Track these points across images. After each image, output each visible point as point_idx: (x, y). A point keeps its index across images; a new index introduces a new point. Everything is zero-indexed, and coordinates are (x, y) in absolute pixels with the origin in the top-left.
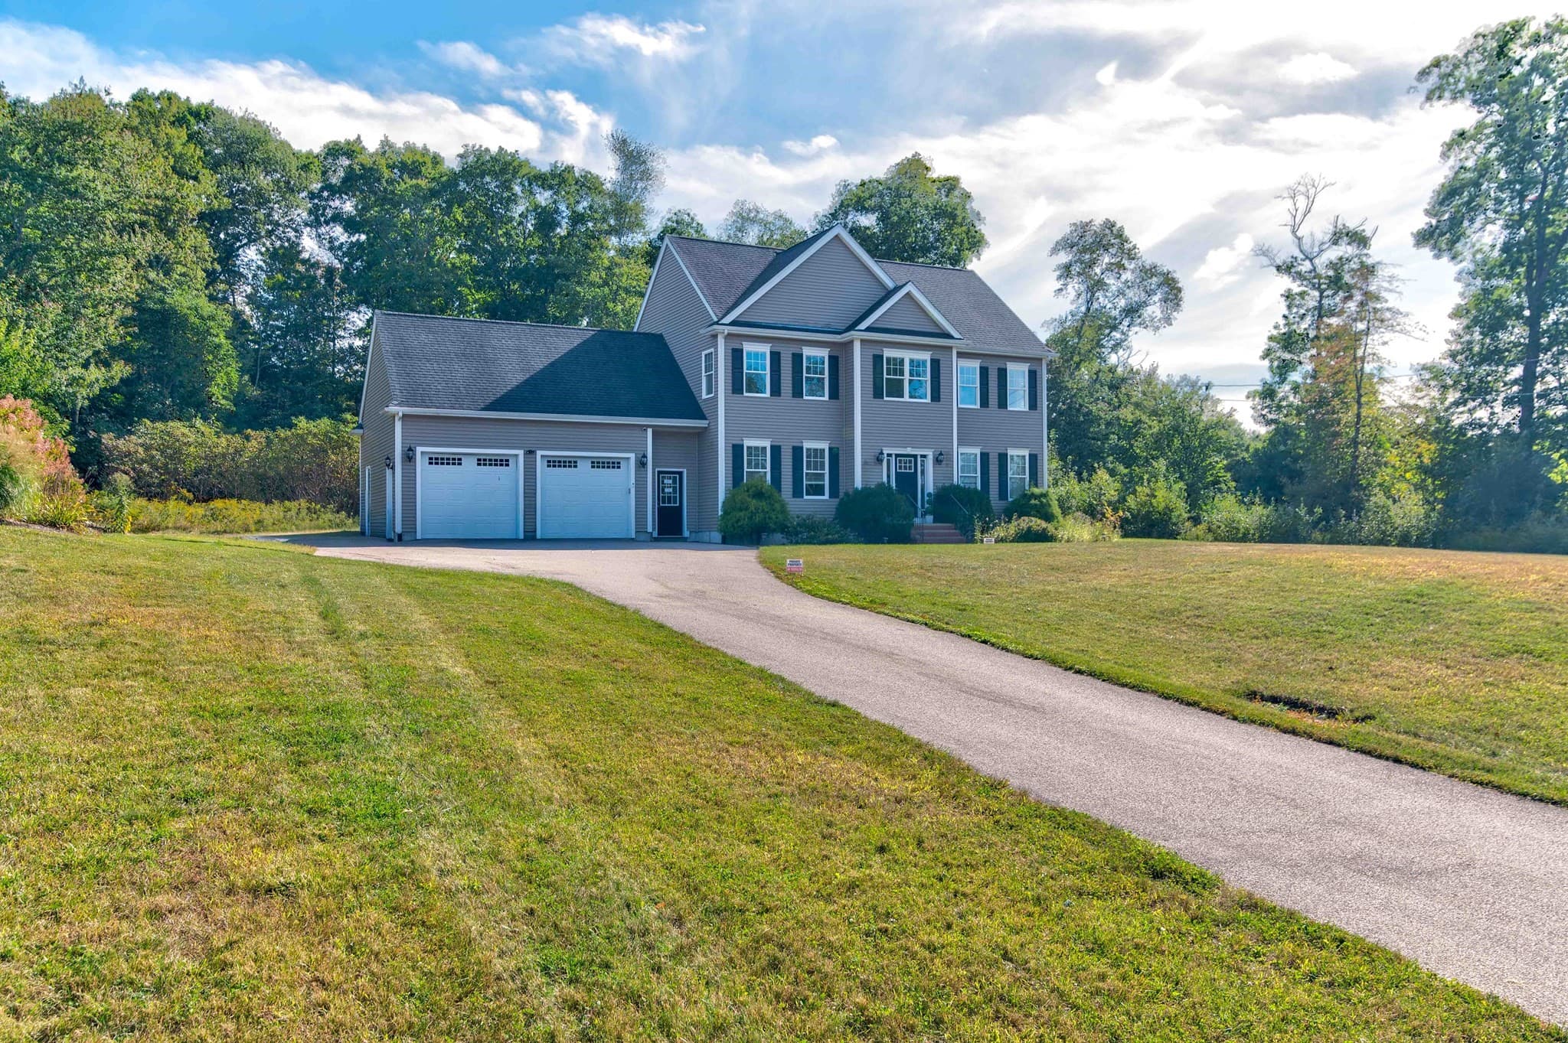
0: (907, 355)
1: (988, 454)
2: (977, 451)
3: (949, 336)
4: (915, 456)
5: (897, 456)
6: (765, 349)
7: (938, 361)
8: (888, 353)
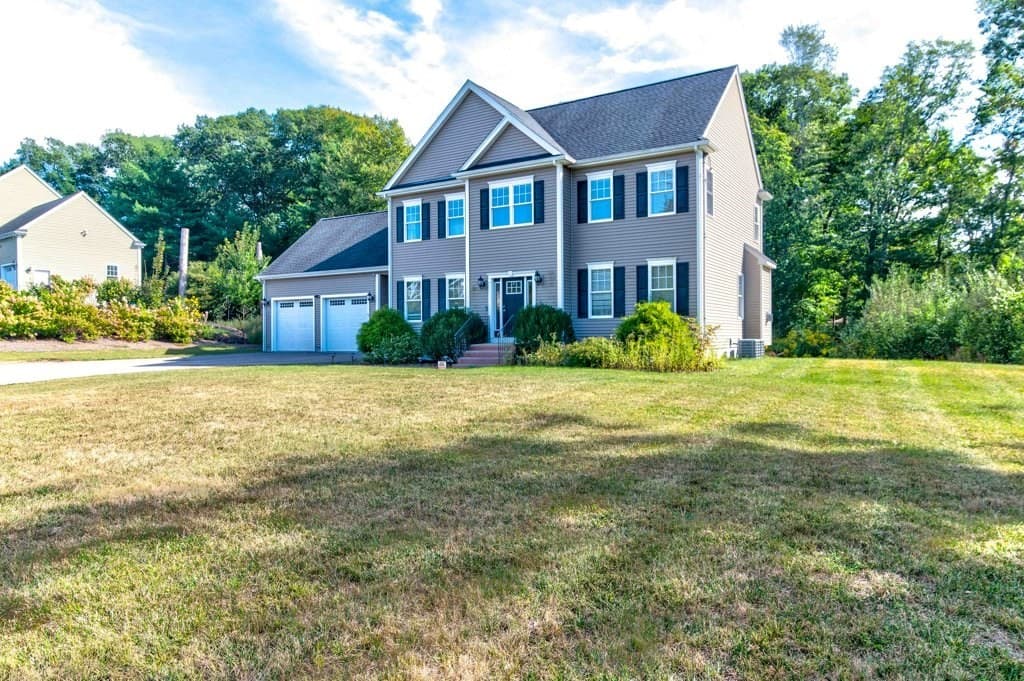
0: (510, 184)
1: (623, 269)
2: (610, 266)
3: (549, 155)
4: (522, 278)
5: (505, 280)
6: (417, 202)
7: (542, 183)
8: (493, 185)
